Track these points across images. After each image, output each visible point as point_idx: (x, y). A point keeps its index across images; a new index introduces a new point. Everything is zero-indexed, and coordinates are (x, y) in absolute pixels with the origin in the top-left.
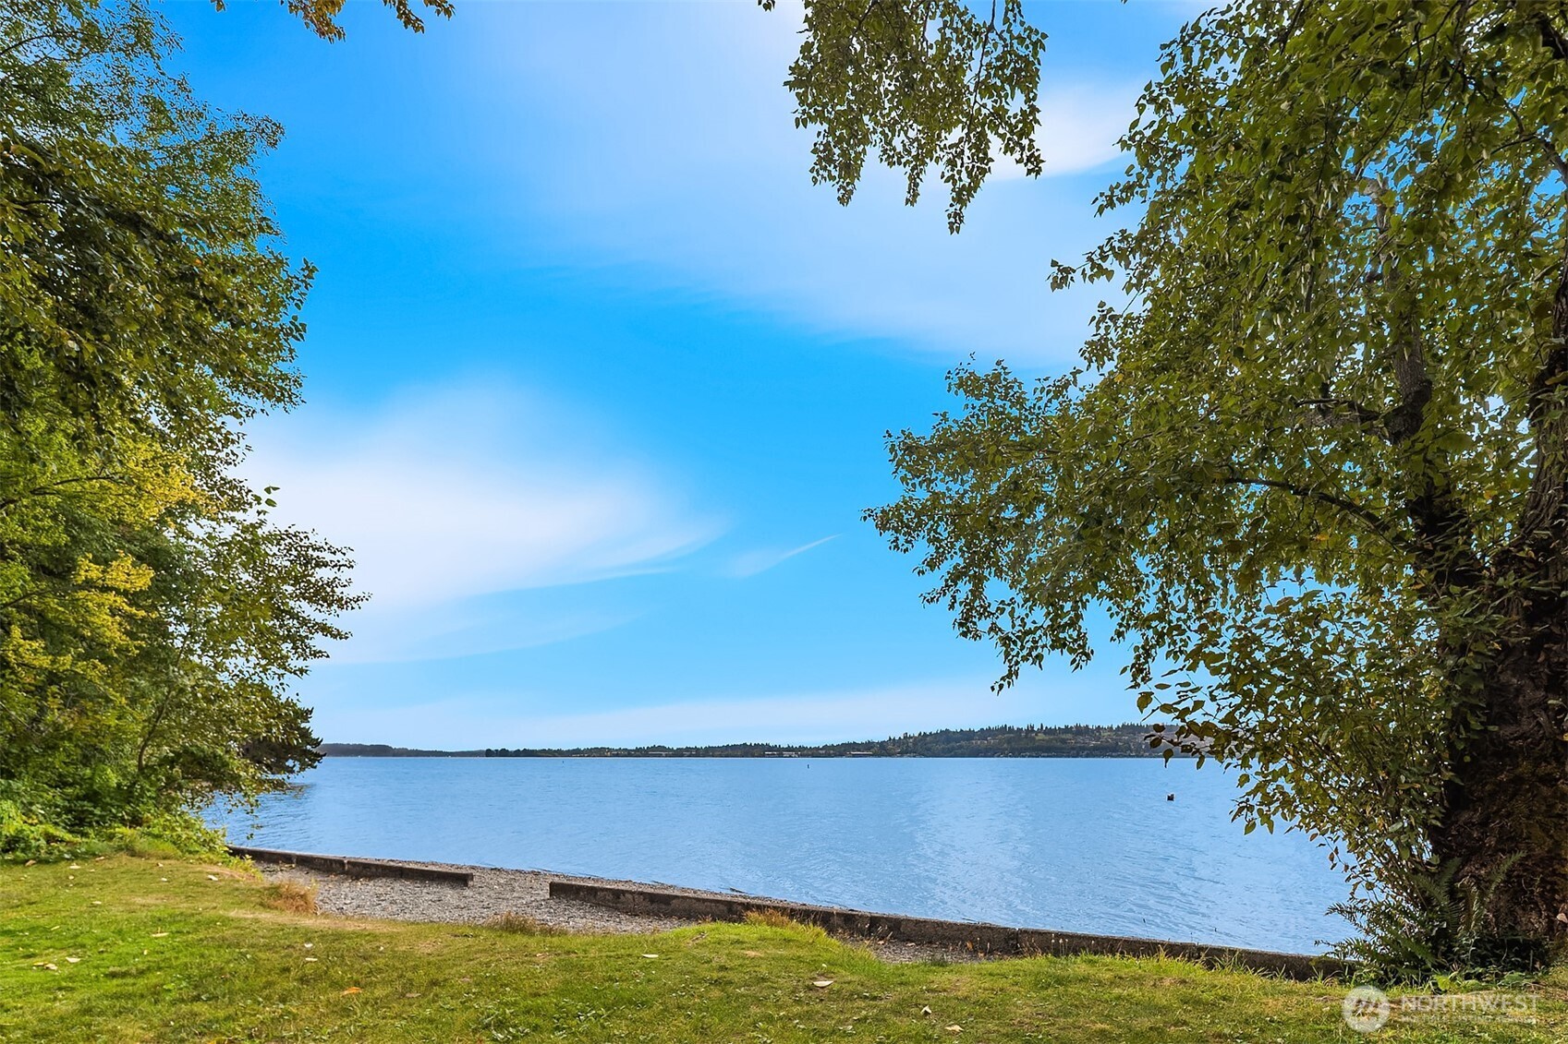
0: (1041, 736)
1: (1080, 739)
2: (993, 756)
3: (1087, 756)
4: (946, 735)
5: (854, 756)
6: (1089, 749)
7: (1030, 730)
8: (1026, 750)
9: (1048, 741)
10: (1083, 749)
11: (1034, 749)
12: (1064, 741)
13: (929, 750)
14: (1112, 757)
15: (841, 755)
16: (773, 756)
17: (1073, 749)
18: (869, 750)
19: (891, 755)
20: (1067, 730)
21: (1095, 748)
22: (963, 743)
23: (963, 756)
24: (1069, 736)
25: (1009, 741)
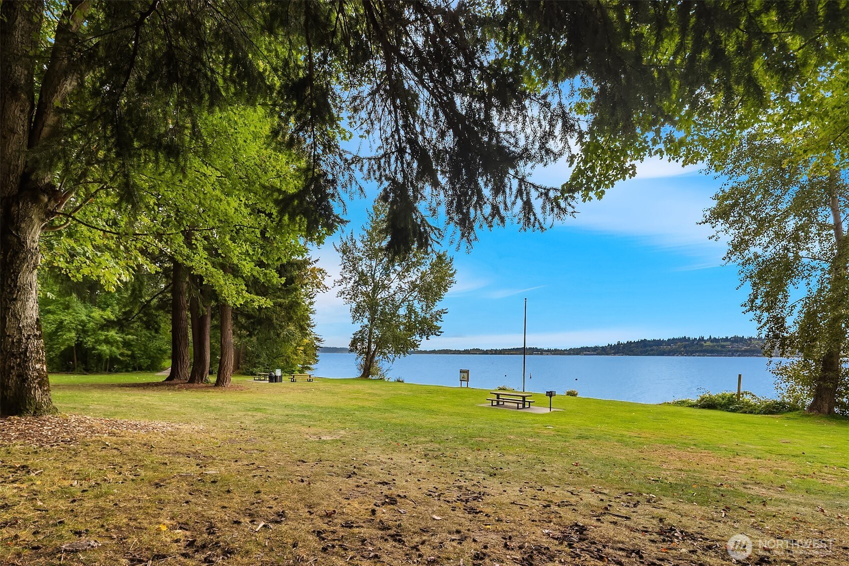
0: (708, 343)
1: (735, 345)
2: (673, 355)
3: (739, 356)
4: (644, 343)
5: (585, 355)
6: (742, 351)
7: (702, 339)
8: (697, 352)
9: (712, 347)
10: (737, 351)
11: (701, 351)
12: (723, 346)
13: (632, 351)
14: (757, 356)
15: (577, 354)
16: (538, 354)
17: (729, 351)
18: (595, 351)
19: (607, 354)
20: (726, 339)
21: (746, 351)
22: (654, 347)
23: (653, 355)
24: (729, 343)
25: (685, 347)
